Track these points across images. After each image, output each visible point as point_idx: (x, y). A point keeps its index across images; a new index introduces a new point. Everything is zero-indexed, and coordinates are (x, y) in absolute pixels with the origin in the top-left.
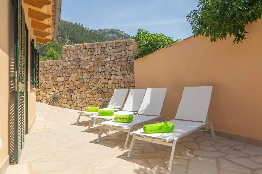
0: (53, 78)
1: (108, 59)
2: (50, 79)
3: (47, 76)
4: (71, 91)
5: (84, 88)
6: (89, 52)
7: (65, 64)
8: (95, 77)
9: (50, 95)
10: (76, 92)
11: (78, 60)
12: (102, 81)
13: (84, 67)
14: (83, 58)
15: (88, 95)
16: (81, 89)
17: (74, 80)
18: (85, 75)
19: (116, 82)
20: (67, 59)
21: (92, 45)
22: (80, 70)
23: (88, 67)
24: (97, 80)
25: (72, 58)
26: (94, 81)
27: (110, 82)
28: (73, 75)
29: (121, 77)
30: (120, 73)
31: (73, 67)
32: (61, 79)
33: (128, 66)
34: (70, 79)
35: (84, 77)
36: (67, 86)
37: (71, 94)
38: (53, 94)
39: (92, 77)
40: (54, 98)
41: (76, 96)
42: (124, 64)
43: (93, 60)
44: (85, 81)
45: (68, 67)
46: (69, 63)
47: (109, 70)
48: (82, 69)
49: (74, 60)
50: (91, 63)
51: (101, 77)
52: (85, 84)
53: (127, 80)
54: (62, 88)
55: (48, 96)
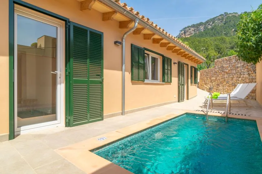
0: (210, 78)
1: (239, 65)
2: (209, 78)
3: (207, 77)
4: (218, 85)
5: (225, 83)
6: (228, 62)
7: (216, 70)
8: (231, 77)
9: (208, 87)
10: (220, 85)
11: (223, 67)
12: (235, 79)
13: (226, 71)
14: (225, 66)
15: (227, 87)
16: (223, 84)
17: (220, 79)
18: (226, 75)
19: (244, 79)
20: (217, 67)
21: (230, 58)
22: (223, 73)
24: (232, 78)
25: (219, 66)
26: (231, 79)
27: (240, 79)
28: (219, 76)
29: (247, 76)
30: (246, 73)
31: (220, 71)
32: (214, 78)
33: (252, 69)
34: (218, 78)
35: (225, 77)
36: (217, 82)
37: (218, 86)
38: (210, 86)
39: (230, 76)
40: (210, 88)
41: (221, 88)
42: (249, 67)
43: (231, 66)
44: (226, 79)
45: (217, 71)
46: (218, 69)
47: (240, 72)
48: (224, 72)
49: (220, 67)
50: (229, 69)
51: (235, 76)
52: (226, 81)
53: (251, 77)
54: (214, 84)
55: (208, 88)
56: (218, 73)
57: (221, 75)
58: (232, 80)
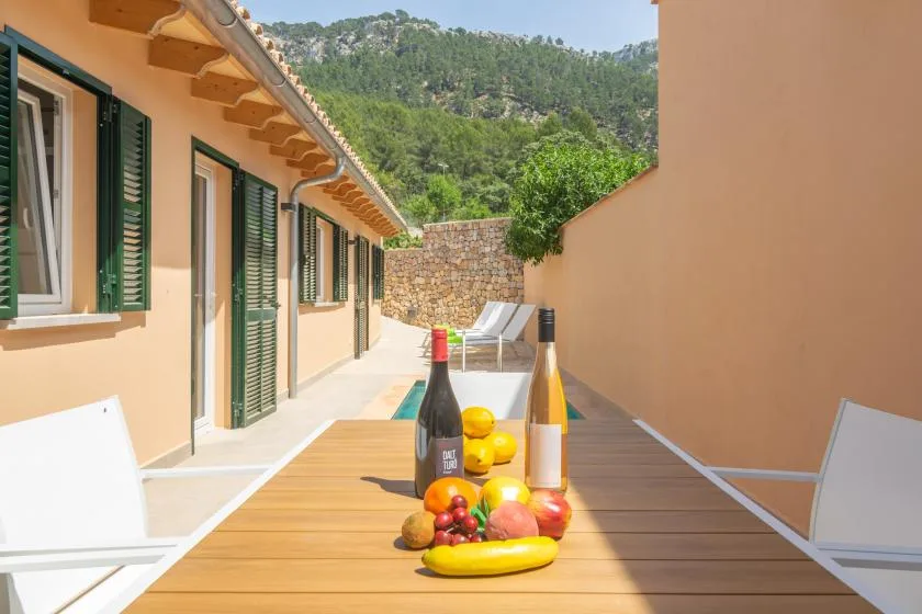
0: (410, 279)
1: (487, 249)
2: (405, 279)
3: (400, 274)
4: (433, 301)
5: (452, 296)
6: (461, 237)
7: (427, 256)
8: (468, 278)
9: (404, 306)
10: (440, 302)
11: (445, 249)
12: (477, 285)
13: (454, 261)
14: (451, 246)
15: (457, 308)
16: (449, 299)
17: (439, 283)
18: (454, 275)
19: (498, 287)
20: (430, 246)
21: (465, 225)
22: (447, 267)
23: (458, 262)
24: (471, 283)
25: (436, 246)
26: (466, 285)
27: (489, 287)
28: (437, 274)
29: (505, 280)
30: (503, 273)
31: (437, 260)
32: (420, 280)
33: (514, 262)
34: (433, 281)
35: (452, 278)
36: (430, 292)
37: (435, 306)
38: (408, 304)
39: (464, 278)
40: (409, 312)
41: (441, 309)
43: (467, 249)
44: (454, 284)
45: (430, 260)
46: (432, 255)
47: (488, 268)
48: (450, 264)
49: (440, 249)
50: (463, 255)
51: (477, 278)
52: (455, 289)
53: (513, 285)
54: (421, 296)
55: (402, 309)
56: (433, 267)
57: (442, 273)
58: (470, 287)
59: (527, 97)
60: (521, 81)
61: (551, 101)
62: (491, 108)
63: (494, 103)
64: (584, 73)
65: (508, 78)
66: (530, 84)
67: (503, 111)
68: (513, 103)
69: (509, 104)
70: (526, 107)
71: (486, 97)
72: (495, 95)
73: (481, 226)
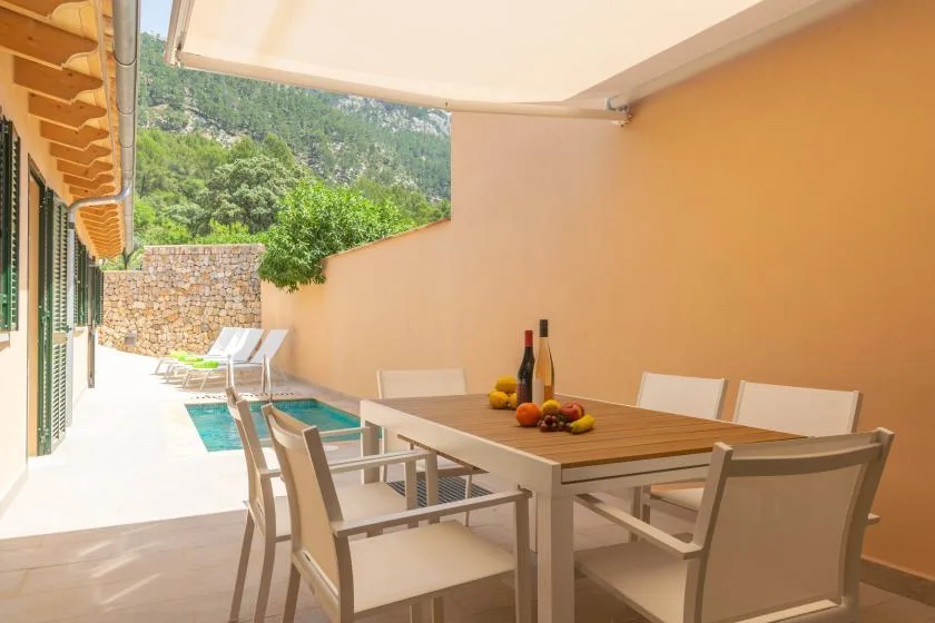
0: (126, 303)
1: (221, 275)
2: (120, 303)
3: (115, 298)
4: (157, 327)
5: (179, 322)
6: (190, 261)
7: (148, 279)
8: (198, 304)
9: (120, 332)
10: (165, 328)
11: (171, 273)
12: (209, 311)
13: (181, 285)
14: (178, 270)
15: (186, 335)
16: (175, 325)
17: (162, 309)
18: (182, 300)
19: (231, 313)
20: (151, 270)
21: (195, 249)
22: (173, 292)
23: (187, 286)
24: (202, 309)
25: (160, 269)
26: (197, 311)
27: (223, 313)
28: (161, 299)
29: (240, 306)
30: (238, 299)
31: (161, 285)
32: (137, 305)
33: (251, 289)
34: (156, 306)
35: (180, 304)
36: (152, 318)
37: (159, 332)
38: (125, 331)
39: (194, 303)
40: (126, 338)
41: (166, 335)
42: (246, 284)
43: (196, 274)
44: (182, 310)
45: (153, 284)
46: (154, 278)
47: (222, 293)
48: (177, 289)
49: (164, 273)
50: (192, 280)
51: (208, 304)
52: (183, 315)
53: (249, 311)
54: (141, 322)
55: (117, 336)
56: (155, 290)
57: (167, 297)
58: (201, 314)
59: (214, 115)
60: (206, 95)
61: (239, 122)
62: (171, 120)
63: (175, 114)
64: (275, 99)
65: (191, 90)
66: (216, 100)
67: (185, 125)
68: (197, 118)
69: (192, 119)
70: (211, 123)
71: (165, 106)
72: (175, 106)
73: (214, 251)
